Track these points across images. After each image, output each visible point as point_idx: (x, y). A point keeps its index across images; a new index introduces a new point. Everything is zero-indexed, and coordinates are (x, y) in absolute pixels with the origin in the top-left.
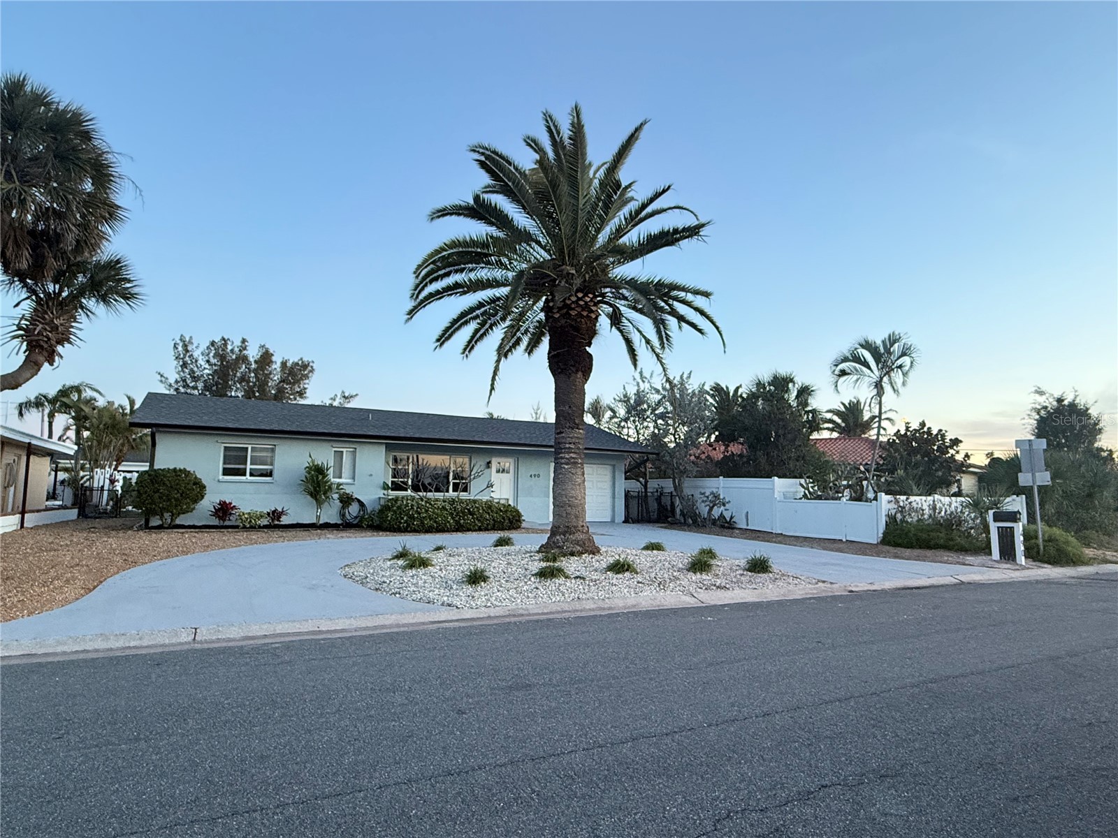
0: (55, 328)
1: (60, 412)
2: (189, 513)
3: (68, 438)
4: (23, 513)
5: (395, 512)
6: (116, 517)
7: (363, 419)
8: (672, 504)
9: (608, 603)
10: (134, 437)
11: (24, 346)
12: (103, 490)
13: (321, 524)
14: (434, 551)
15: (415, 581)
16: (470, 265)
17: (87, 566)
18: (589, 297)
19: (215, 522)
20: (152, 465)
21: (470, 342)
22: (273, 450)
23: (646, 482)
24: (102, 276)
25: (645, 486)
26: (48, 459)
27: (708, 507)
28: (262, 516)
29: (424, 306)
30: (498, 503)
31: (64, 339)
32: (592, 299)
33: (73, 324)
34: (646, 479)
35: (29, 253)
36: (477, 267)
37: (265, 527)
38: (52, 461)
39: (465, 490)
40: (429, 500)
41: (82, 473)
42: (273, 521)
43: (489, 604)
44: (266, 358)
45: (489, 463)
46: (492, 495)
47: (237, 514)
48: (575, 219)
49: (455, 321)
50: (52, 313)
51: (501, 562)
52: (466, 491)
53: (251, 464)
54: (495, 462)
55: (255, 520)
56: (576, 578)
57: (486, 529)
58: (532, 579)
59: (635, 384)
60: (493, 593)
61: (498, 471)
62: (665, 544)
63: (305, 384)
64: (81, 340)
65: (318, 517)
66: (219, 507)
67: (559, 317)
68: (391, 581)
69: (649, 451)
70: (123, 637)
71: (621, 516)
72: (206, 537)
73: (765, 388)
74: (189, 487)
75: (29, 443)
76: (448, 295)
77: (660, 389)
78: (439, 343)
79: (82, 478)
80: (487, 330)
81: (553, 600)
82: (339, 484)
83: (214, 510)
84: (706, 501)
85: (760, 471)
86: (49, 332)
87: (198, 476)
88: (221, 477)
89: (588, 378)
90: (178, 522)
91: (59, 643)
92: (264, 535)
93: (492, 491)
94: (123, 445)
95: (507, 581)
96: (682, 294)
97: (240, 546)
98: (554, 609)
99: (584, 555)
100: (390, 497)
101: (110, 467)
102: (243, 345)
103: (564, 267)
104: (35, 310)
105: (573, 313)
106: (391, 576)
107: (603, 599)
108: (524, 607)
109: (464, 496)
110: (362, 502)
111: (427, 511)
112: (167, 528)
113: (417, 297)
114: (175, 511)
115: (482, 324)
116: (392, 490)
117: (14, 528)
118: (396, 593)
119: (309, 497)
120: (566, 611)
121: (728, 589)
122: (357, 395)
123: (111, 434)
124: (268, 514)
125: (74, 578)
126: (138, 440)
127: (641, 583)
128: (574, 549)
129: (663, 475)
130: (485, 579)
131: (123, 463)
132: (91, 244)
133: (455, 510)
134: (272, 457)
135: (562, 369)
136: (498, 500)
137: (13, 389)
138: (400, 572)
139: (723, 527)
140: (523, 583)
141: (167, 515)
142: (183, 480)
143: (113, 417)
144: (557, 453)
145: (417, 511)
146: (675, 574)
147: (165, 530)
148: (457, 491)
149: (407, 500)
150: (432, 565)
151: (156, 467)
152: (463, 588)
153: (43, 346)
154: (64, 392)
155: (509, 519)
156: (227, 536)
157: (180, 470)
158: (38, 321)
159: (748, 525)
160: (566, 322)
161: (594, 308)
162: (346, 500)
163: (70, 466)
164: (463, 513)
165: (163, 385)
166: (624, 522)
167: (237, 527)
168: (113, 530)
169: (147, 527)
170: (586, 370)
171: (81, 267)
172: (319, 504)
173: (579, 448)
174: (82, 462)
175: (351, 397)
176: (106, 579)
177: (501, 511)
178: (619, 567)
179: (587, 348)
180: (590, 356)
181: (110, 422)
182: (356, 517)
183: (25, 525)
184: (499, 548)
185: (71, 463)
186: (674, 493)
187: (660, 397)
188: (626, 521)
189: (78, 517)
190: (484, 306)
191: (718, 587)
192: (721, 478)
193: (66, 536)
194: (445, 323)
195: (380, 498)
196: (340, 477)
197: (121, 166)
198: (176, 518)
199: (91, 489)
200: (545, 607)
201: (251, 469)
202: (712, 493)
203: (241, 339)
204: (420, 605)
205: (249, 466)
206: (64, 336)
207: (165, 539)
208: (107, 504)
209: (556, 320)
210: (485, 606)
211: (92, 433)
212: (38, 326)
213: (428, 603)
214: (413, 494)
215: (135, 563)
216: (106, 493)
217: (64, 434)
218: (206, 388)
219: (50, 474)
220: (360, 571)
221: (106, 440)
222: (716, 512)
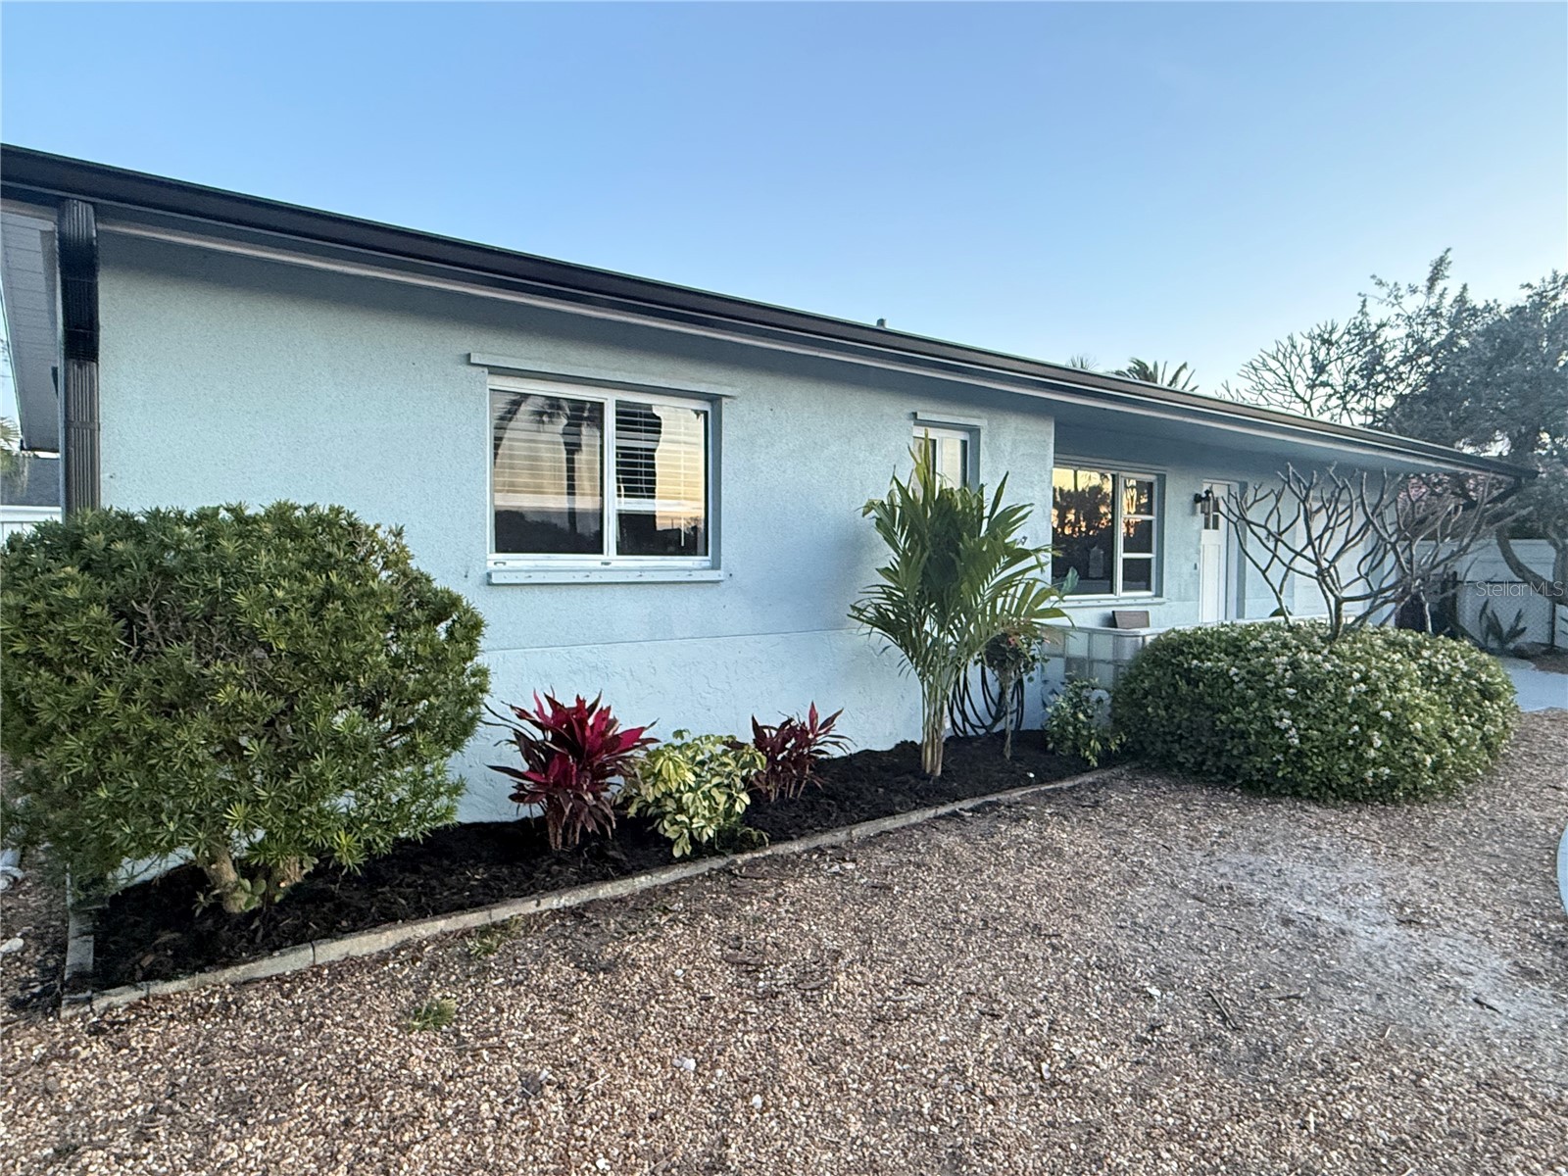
88: (493, 559)
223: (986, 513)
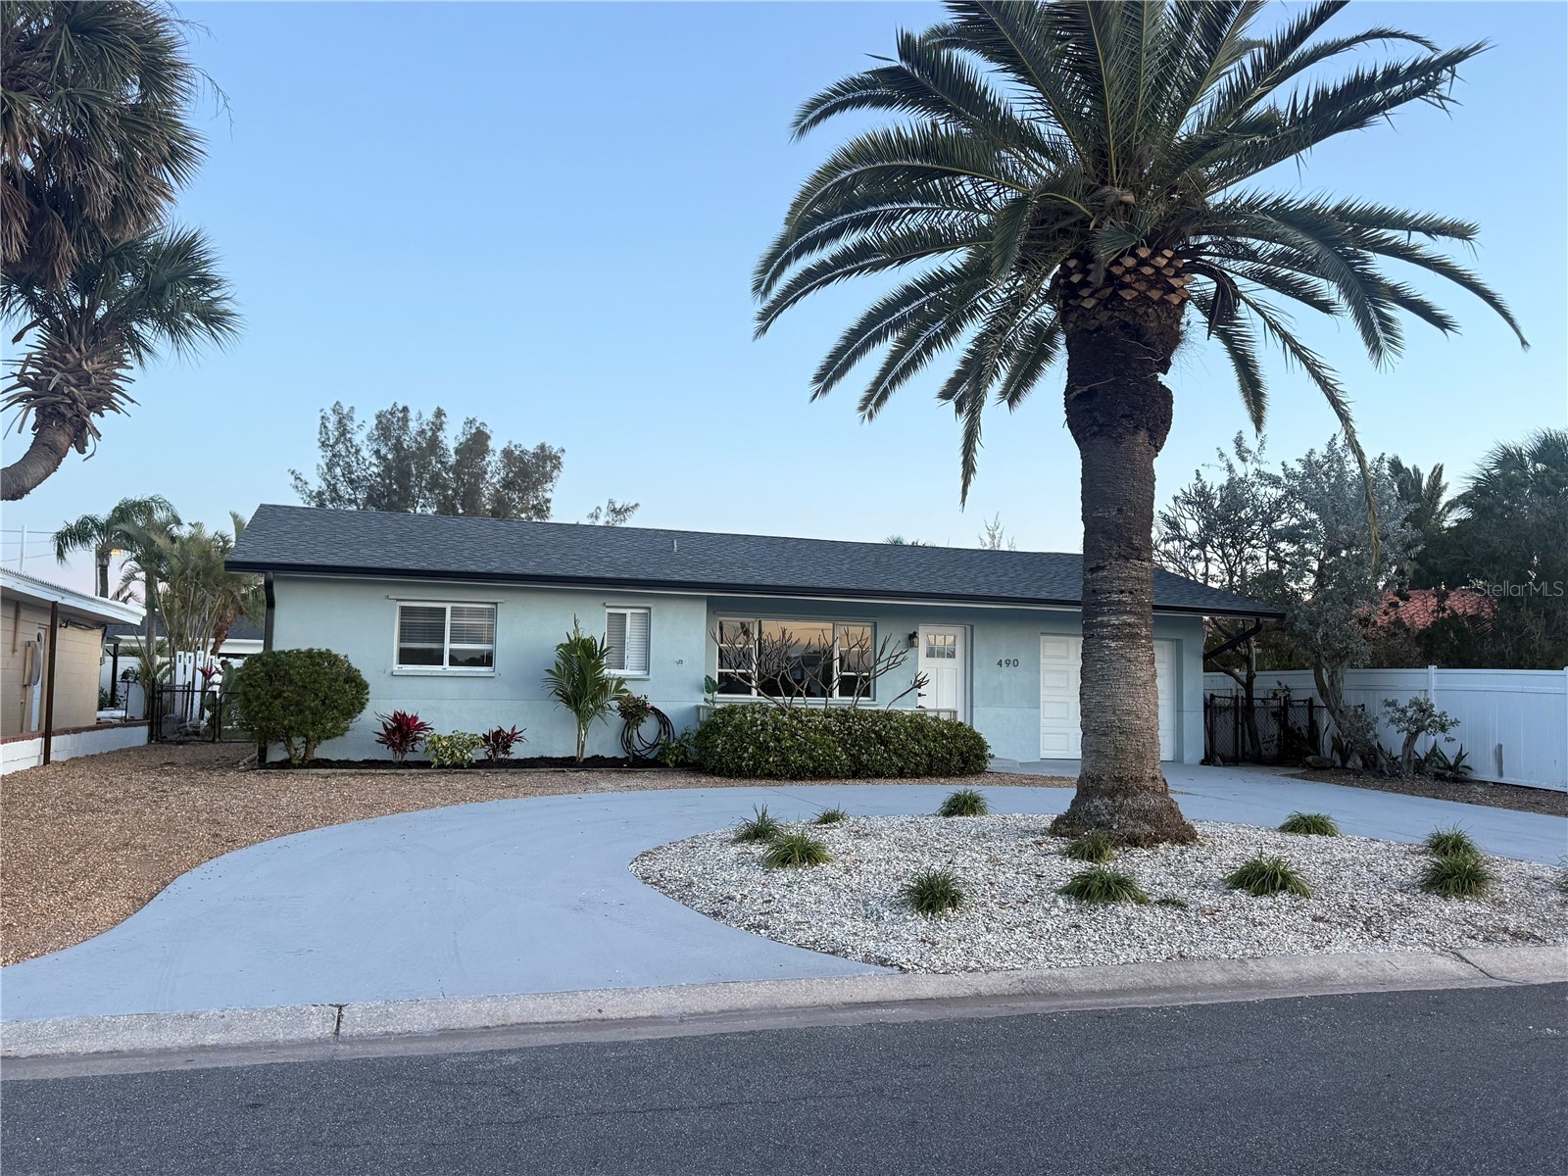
0: (84, 379)
1: (119, 547)
2: (339, 738)
3: (130, 595)
4: (47, 735)
5: (730, 736)
6: (213, 741)
7: (661, 551)
8: (1313, 726)
9: (1255, 971)
10: (244, 591)
11: (32, 418)
12: (193, 691)
13: (586, 760)
14: (821, 822)
15: (796, 898)
16: (888, 207)
17: (144, 847)
18: (1164, 256)
19: (385, 753)
20: (268, 644)
21: (878, 383)
22: (492, 614)
23: (1251, 678)
24: (165, 273)
25: (1248, 686)
26: (98, 633)
27: (1405, 734)
28: (474, 744)
29: (795, 301)
30: (936, 719)
31: (102, 400)
32: (1170, 260)
33: (118, 371)
34: (1250, 671)
35: (23, 229)
36: (903, 210)
37: (481, 764)
38: (106, 637)
39: (866, 693)
40: (795, 714)
41: (159, 660)
42: (494, 751)
43: (973, 964)
44: (476, 443)
45: (913, 636)
46: (921, 701)
47: (428, 739)
48: (1135, 74)
49: (854, 335)
50: (79, 350)
51: (974, 855)
52: (868, 695)
53: (452, 641)
54: (928, 635)
55: (461, 751)
56: (1164, 902)
57: (916, 775)
58: (1061, 902)
59: (1224, 465)
60: (978, 936)
61: (931, 654)
62: (1336, 819)
63: (545, 491)
64: (133, 401)
65: (581, 746)
66: (394, 725)
67: (1094, 307)
68: (745, 897)
69: (1262, 609)
70: (193, 1022)
71: (1195, 749)
72: (369, 785)
73: (1524, 467)
74: (336, 686)
75: (55, 603)
76: (845, 274)
77: (1281, 474)
78: (821, 385)
79: (160, 667)
80: (919, 354)
81: (1122, 961)
82: (621, 681)
83: (384, 732)
84: (1400, 720)
85: (1529, 651)
86: (76, 386)
87: (354, 666)
88: (396, 667)
89: (1162, 444)
90: (319, 753)
91: (64, 1033)
92: (478, 781)
93: (920, 695)
94: (225, 607)
95: (1002, 905)
96: (1400, 236)
97: (434, 806)
98: (1128, 982)
99: (1161, 846)
100: (718, 706)
101: (204, 648)
102: (438, 422)
103: (1107, 189)
104: (50, 345)
105: (1128, 295)
106: (741, 883)
107: (1241, 961)
108: (1057, 973)
109: (864, 704)
110: (663, 715)
111: (793, 735)
112: (300, 766)
113: (769, 288)
114: (311, 733)
115: (906, 343)
116: (722, 691)
117: (34, 763)
118: (759, 926)
119: (563, 705)
120: (1157, 989)
121: (1542, 940)
122: (637, 505)
123: (204, 586)
124: (486, 739)
125: (115, 875)
126: (251, 597)
127: (1321, 919)
128: (1137, 830)
129: (1286, 661)
130: (954, 900)
131: (227, 640)
132: (139, 205)
133: (850, 734)
134: (492, 627)
135: (1101, 426)
136: (935, 714)
137: (14, 498)
138: (758, 875)
139: (1439, 777)
140: (1041, 913)
141: (298, 741)
142: (326, 674)
143: (205, 554)
144: (1086, 614)
145: (773, 735)
146: (1398, 898)
147: (296, 771)
148: (852, 695)
149: (754, 713)
150: (827, 860)
151: (276, 648)
152: (905, 920)
153: (64, 415)
154: (124, 512)
155: (961, 754)
156: (412, 785)
157: (320, 654)
158: (56, 367)
159: (1501, 774)
160: (1111, 318)
161: (1175, 282)
162: (635, 711)
163: (136, 645)
164: (867, 740)
165: (299, 495)
166: (1203, 763)
167: (427, 765)
168: (202, 769)
169: (262, 764)
170: (1158, 426)
171: (125, 256)
172: (583, 717)
173: (1141, 603)
174: (158, 638)
175: (627, 510)
176: (174, 878)
177: (943, 735)
178: (1261, 879)
179: (1161, 377)
180: (1166, 395)
181: (201, 563)
182: (653, 746)
183: (53, 758)
184: (956, 818)
185: (138, 641)
186: (1319, 701)
187: (1280, 493)
188: (1208, 760)
189: (149, 742)
190: (919, 296)
191: (1516, 935)
192: (1433, 668)
193: (121, 779)
194: (833, 340)
195: (698, 708)
196: (622, 667)
197: (190, 49)
198: (315, 747)
199: (171, 689)
200: (1105, 975)
201: (451, 650)
202: (1415, 703)
203: (434, 409)
204: (818, 959)
205: (448, 646)
206: (101, 394)
207: (296, 789)
208: (202, 716)
209: (1085, 314)
210: (965, 968)
211: (172, 586)
212: (54, 375)
213: (833, 953)
214: (762, 699)
215: (232, 843)
216: (198, 696)
217: (126, 587)
218: (370, 500)
219: (102, 662)
220: (676, 869)
221: (195, 597)
222: (1423, 745)
223: (598, 649)
